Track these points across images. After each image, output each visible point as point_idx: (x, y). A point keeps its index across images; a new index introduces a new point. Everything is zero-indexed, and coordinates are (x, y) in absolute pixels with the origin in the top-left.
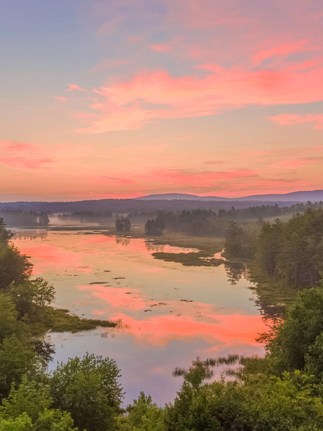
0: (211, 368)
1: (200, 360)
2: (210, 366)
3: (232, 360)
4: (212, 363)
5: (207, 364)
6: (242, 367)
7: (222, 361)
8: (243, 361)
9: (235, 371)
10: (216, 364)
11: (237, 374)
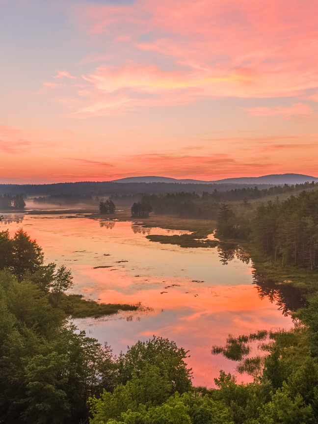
1: (232, 337)
2: (244, 342)
3: (261, 335)
5: (240, 340)
6: (274, 341)
7: (253, 337)
8: (272, 336)
9: (269, 345)
10: (249, 340)
11: (271, 348)
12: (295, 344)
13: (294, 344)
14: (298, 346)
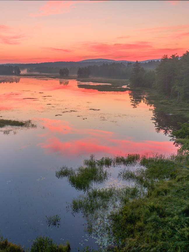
0: (105, 168)
1: (93, 158)
2: (104, 166)
3: (131, 160)
4: (108, 163)
5: (101, 163)
6: (144, 168)
7: (120, 161)
8: (144, 162)
9: (136, 174)
10: (112, 164)
11: (137, 178)
12: (173, 176)
13: (171, 176)
14: (177, 179)
